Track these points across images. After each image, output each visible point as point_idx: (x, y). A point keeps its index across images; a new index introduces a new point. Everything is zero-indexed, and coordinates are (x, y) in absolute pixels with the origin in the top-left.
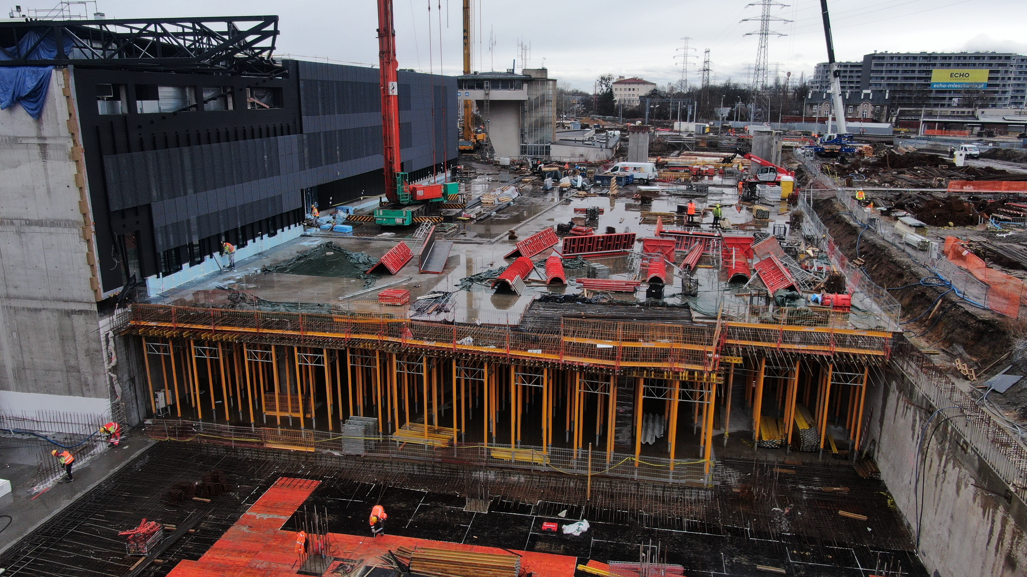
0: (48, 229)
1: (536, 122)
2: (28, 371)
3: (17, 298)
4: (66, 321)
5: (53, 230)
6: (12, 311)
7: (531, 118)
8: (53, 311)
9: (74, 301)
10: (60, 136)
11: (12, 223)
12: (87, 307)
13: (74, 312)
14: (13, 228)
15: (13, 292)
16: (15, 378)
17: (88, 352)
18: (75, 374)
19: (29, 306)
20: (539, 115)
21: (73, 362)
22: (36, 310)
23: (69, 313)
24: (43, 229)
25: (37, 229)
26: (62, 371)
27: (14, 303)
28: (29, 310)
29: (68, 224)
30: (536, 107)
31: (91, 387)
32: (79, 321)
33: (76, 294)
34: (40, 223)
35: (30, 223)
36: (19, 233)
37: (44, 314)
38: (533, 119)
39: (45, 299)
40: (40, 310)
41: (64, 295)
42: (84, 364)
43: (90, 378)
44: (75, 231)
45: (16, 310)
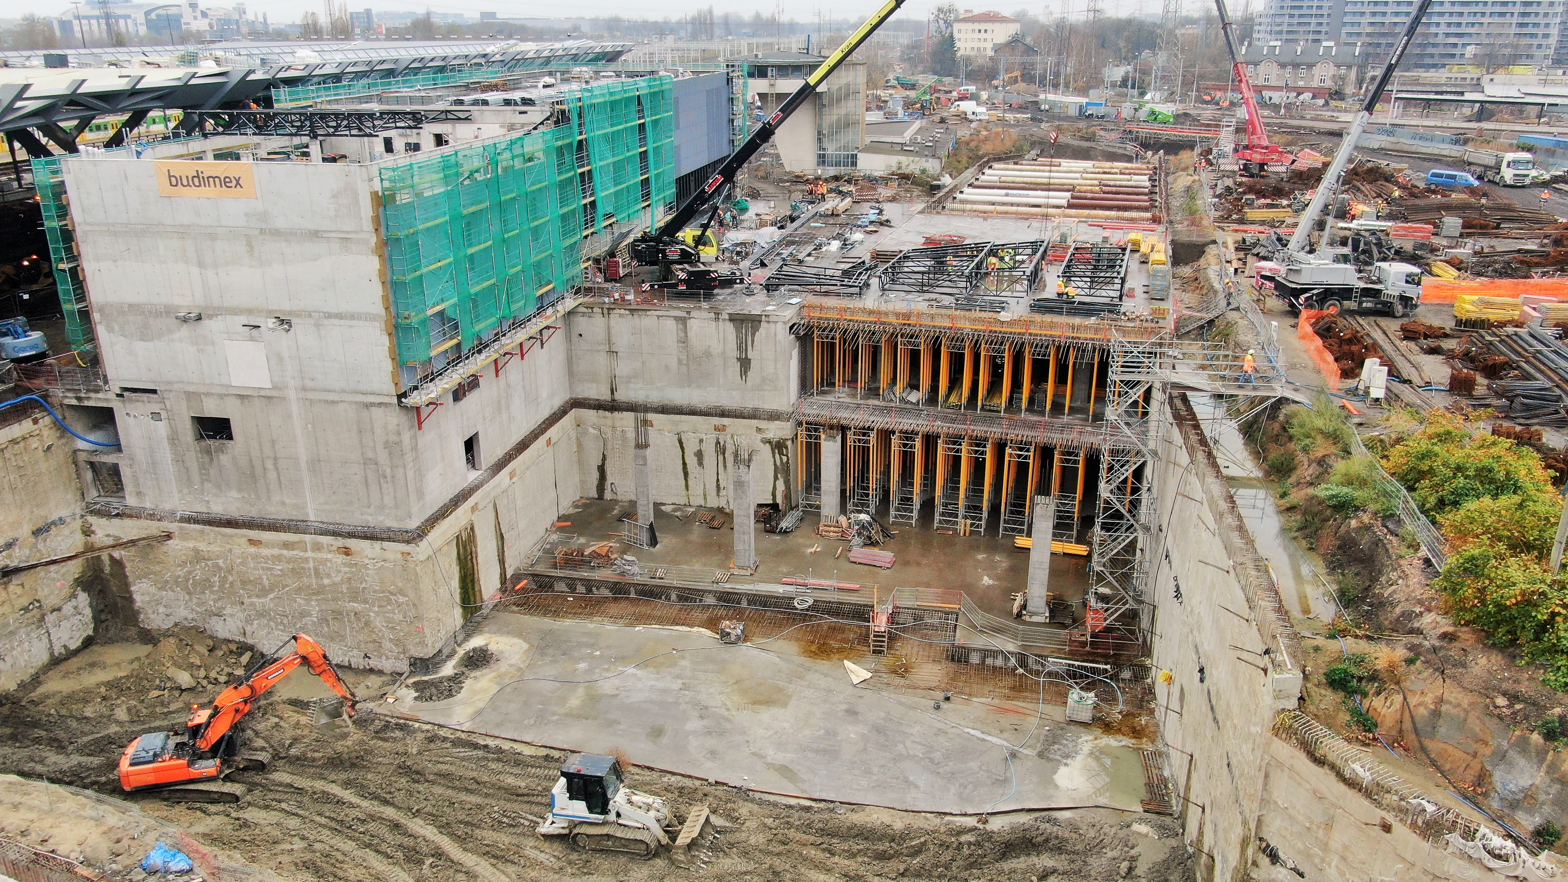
0: (347, 322)
1: (839, 120)
2: (323, 464)
3: (314, 390)
4: (365, 413)
5: (353, 323)
6: (308, 403)
7: (832, 116)
8: (351, 403)
9: (373, 394)
10: (362, 231)
11: (310, 316)
12: (386, 400)
13: (372, 404)
14: (311, 321)
15: (309, 384)
16: (309, 470)
17: (387, 445)
18: (372, 466)
19: (326, 398)
20: (843, 111)
21: (370, 455)
22: (333, 402)
23: (368, 406)
24: (342, 322)
25: (336, 321)
26: (359, 463)
27: (310, 395)
28: (326, 402)
29: (368, 317)
30: (839, 100)
31: (389, 479)
32: (377, 412)
33: (376, 387)
34: (339, 316)
35: (329, 316)
36: (317, 325)
37: (341, 406)
38: (835, 118)
39: (344, 391)
40: (337, 402)
41: (364, 387)
42: (382, 456)
43: (388, 470)
44: (377, 324)
45: (312, 402)
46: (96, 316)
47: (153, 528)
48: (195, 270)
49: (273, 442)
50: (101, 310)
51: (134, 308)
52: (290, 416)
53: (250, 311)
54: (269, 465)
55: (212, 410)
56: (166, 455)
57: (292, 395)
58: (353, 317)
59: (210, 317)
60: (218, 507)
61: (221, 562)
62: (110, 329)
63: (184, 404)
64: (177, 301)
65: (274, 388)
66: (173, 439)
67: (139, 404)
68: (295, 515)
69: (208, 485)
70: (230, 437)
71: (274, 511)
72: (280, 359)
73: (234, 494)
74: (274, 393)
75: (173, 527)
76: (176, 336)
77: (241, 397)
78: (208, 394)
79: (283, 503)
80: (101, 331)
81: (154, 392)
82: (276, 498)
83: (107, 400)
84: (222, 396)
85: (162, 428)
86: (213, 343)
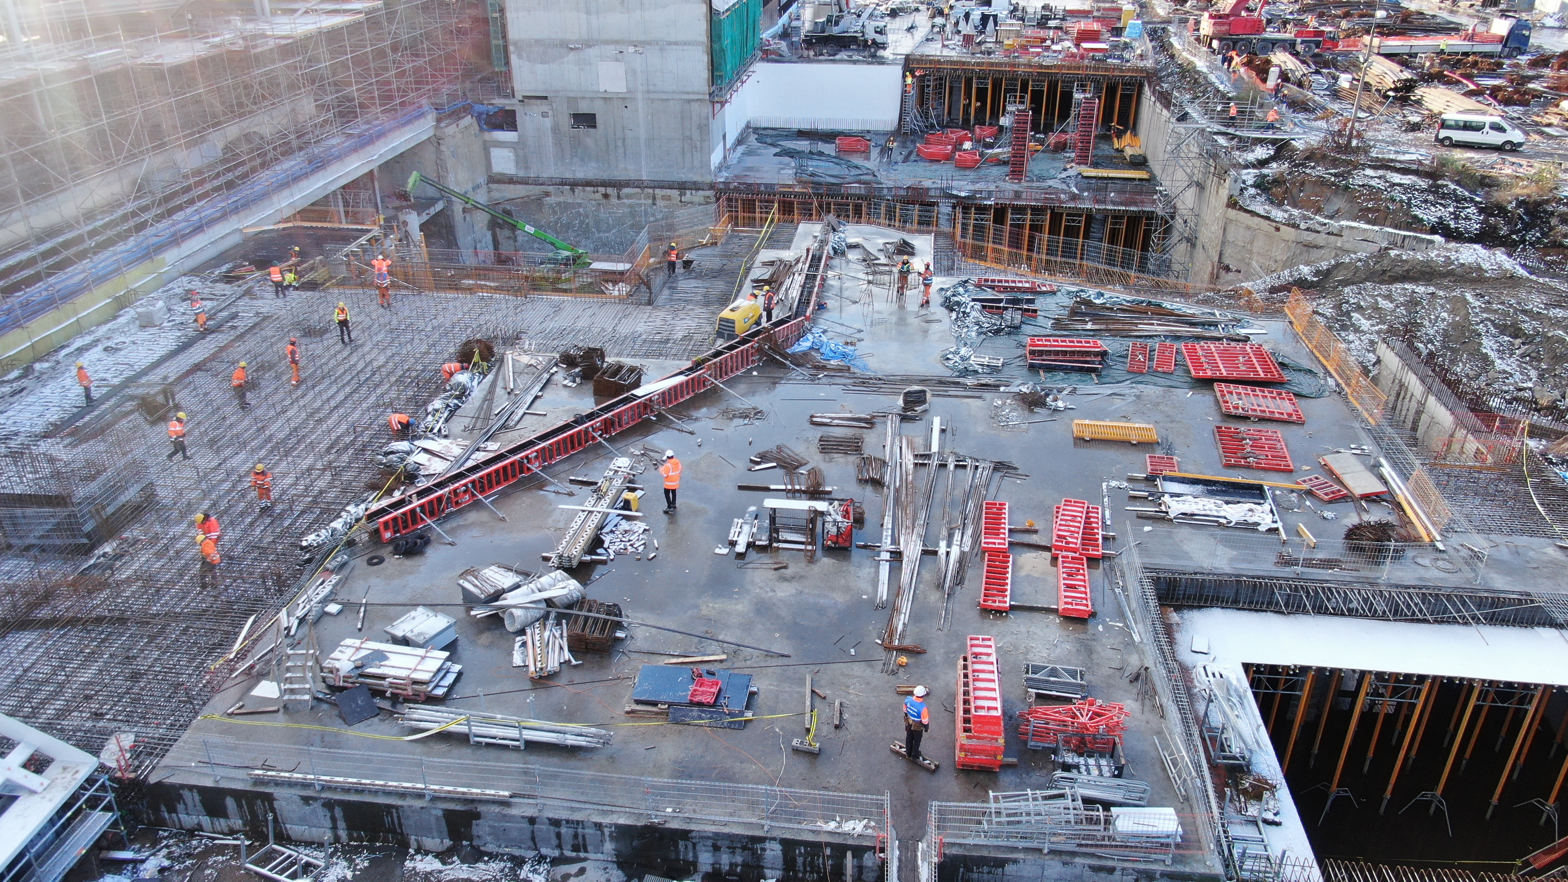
0: (681, 47)
2: (655, 141)
3: (655, 92)
4: (687, 106)
5: (685, 47)
6: (650, 101)
8: (678, 100)
9: (694, 93)
11: (657, 44)
12: (702, 97)
13: (693, 100)
14: (658, 47)
15: (652, 88)
16: (646, 146)
17: (699, 126)
19: (662, 97)
21: (688, 133)
22: (667, 100)
23: (689, 101)
24: (678, 47)
25: (674, 47)
26: (680, 140)
27: (652, 96)
28: (662, 100)
29: (697, 44)
32: (695, 106)
33: (696, 89)
34: (676, 43)
35: (670, 43)
36: (661, 50)
37: (671, 102)
39: (674, 92)
40: (670, 100)
41: (687, 89)
42: (696, 134)
44: (700, 48)
45: (652, 100)
46: (511, 48)
47: (537, 190)
48: (583, 16)
49: (623, 128)
50: (515, 44)
51: (537, 41)
52: (637, 110)
53: (617, 42)
54: (619, 143)
55: (584, 108)
56: (549, 141)
57: (640, 96)
58: (686, 43)
59: (590, 46)
60: (581, 173)
61: (581, 210)
62: (520, 57)
63: (565, 106)
64: (569, 36)
65: (628, 92)
66: (555, 129)
67: (535, 107)
68: (633, 176)
69: (575, 159)
70: (595, 127)
71: (619, 174)
72: (634, 72)
73: (593, 164)
74: (628, 96)
75: (551, 189)
76: (565, 60)
77: (605, 99)
78: (583, 98)
79: (626, 169)
80: (514, 59)
81: (546, 98)
82: (622, 165)
83: (512, 105)
84: (592, 99)
85: (548, 122)
86: (590, 64)
